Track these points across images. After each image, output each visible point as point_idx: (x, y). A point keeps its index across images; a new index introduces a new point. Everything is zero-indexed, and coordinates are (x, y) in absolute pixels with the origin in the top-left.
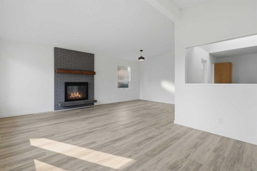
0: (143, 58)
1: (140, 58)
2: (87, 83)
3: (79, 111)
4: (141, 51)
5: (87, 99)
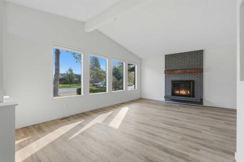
2: (193, 81)
5: (193, 97)
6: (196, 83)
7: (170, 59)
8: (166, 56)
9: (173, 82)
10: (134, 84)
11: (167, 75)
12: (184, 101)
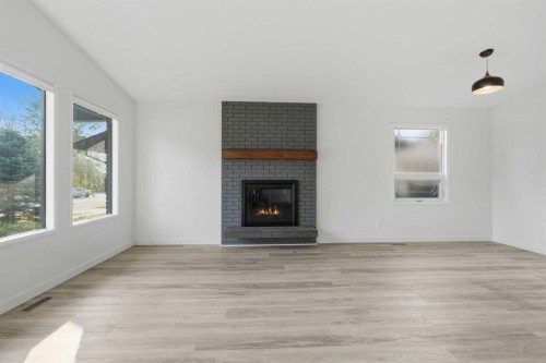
0: (497, 81)
1: (477, 86)
2: (296, 183)
3: (265, 254)
4: (486, 53)
5: (296, 224)
6: (301, 188)
7: (236, 115)
8: (225, 104)
9: (246, 184)
10: (108, 189)
11: (230, 163)
12: (276, 240)
